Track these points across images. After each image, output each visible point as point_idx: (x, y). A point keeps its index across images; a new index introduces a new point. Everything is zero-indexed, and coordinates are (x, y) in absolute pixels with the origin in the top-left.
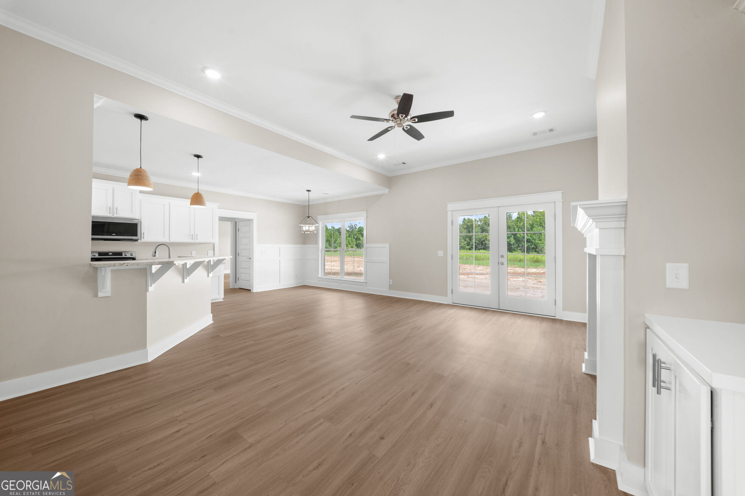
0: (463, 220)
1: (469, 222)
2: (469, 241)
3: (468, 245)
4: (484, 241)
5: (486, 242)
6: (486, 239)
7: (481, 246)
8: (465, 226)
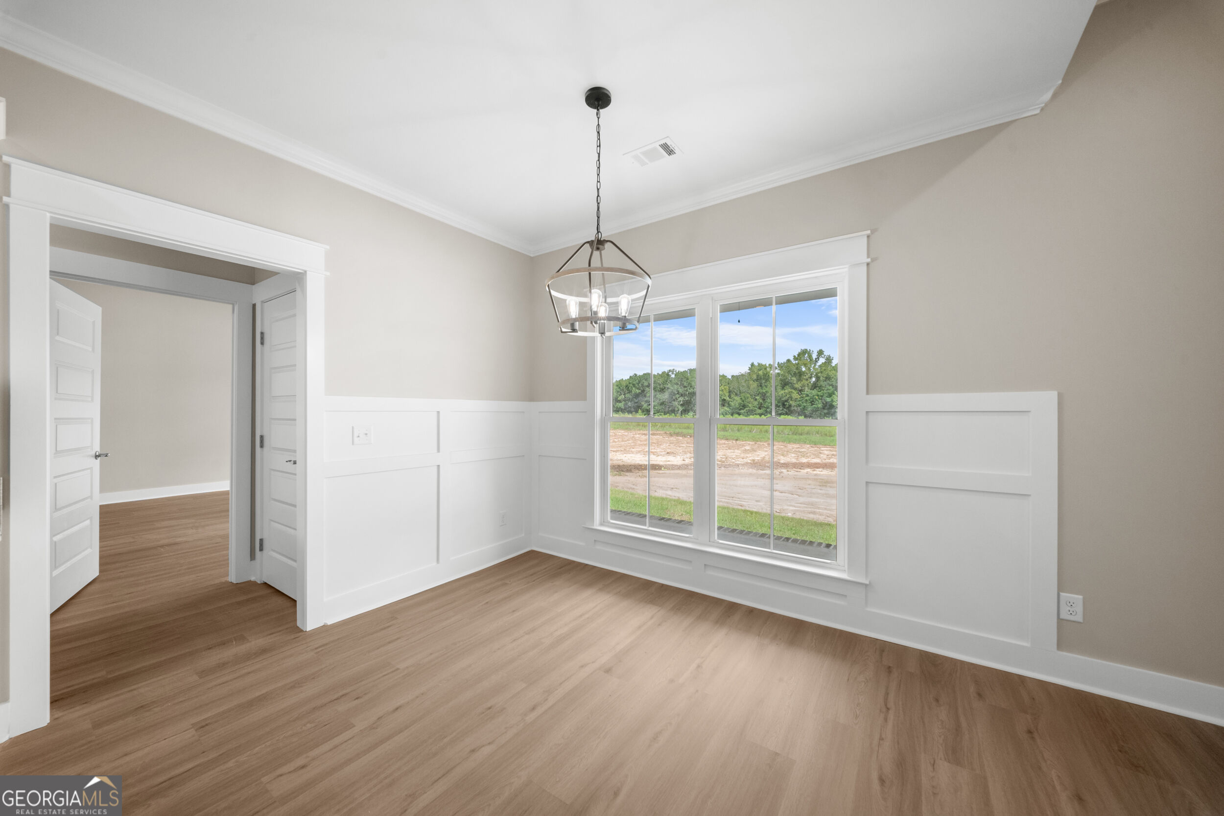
0: (750, 367)
1: (760, 370)
2: (761, 401)
3: (760, 408)
4: (786, 401)
5: (791, 402)
6: (791, 397)
7: (782, 410)
8: (755, 377)
